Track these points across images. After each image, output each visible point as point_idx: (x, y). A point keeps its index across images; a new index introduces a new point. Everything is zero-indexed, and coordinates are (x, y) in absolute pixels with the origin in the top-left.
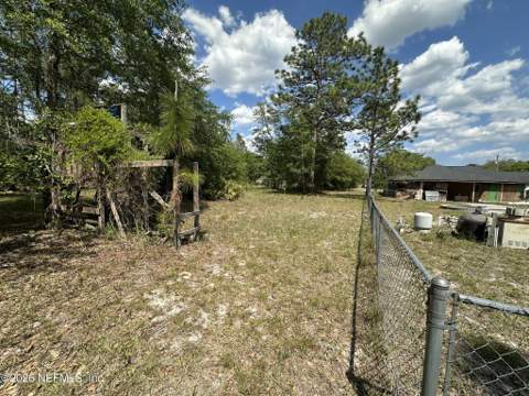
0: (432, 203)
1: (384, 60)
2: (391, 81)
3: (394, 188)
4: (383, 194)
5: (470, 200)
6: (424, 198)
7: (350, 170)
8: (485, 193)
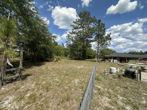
0: (115, 63)
1: (101, 23)
2: (103, 29)
3: (105, 59)
4: (102, 60)
5: (126, 62)
6: (113, 62)
7: (93, 54)
8: (130, 60)
